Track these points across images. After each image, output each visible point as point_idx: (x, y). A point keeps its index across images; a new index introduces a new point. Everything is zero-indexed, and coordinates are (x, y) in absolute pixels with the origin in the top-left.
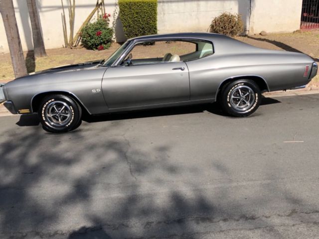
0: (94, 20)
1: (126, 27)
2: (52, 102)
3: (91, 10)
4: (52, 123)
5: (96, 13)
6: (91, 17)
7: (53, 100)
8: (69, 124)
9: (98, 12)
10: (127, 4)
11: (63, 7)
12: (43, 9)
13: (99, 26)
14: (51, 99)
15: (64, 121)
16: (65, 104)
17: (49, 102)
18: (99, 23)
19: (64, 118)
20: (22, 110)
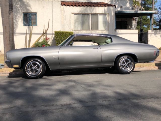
0: (41, 40)
1: (58, 43)
2: (31, 62)
3: (40, 36)
4: (30, 74)
5: (42, 37)
6: (40, 39)
7: (32, 61)
8: (39, 74)
9: (43, 37)
10: (59, 33)
11: (26, 34)
12: (16, 34)
13: (44, 43)
14: (31, 60)
15: (36, 73)
16: (38, 63)
17: (30, 62)
18: (44, 41)
19: (37, 71)
20: (15, 66)
